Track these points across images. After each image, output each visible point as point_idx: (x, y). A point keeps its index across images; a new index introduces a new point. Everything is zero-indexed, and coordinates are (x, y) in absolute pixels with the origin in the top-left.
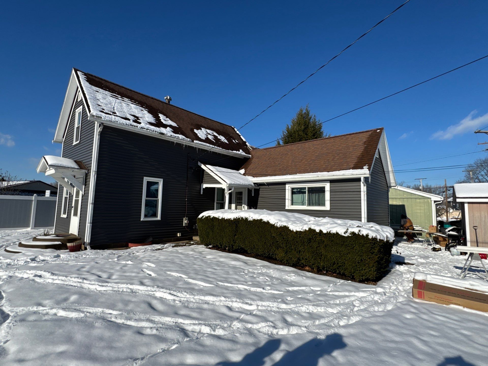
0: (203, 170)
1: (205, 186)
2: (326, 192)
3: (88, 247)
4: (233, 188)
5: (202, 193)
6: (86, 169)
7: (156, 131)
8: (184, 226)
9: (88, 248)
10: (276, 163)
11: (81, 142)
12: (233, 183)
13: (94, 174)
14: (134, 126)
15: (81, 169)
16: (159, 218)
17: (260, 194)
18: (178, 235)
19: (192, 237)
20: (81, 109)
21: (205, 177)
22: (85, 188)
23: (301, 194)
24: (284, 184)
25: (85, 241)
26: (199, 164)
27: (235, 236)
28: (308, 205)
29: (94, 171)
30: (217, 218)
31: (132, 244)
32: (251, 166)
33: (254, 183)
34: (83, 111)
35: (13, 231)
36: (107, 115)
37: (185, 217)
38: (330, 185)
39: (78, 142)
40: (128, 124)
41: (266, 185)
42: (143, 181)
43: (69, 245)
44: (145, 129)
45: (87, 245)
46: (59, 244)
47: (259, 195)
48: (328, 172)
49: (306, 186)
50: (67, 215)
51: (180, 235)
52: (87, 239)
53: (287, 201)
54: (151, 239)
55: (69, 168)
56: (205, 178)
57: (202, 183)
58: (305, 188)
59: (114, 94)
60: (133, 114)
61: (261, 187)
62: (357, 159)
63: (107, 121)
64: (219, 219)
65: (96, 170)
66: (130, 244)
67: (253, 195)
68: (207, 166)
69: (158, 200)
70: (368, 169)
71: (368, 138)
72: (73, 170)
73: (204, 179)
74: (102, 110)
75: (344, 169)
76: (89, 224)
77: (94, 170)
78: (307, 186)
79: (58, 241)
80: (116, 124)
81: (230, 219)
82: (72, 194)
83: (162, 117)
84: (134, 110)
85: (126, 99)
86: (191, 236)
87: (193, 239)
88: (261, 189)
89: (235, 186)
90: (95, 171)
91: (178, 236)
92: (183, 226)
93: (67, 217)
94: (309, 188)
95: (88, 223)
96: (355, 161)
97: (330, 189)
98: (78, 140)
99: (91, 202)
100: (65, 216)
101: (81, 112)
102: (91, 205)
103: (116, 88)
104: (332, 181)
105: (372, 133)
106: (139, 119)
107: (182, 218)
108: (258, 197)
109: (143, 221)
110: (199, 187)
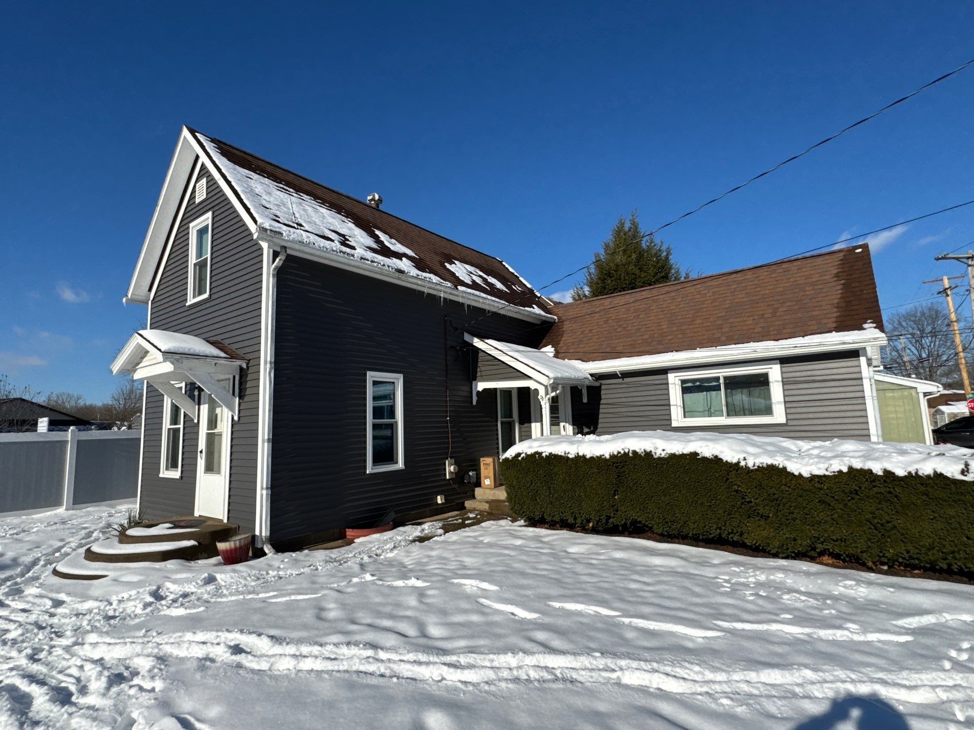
0: (477, 350)
1: (481, 386)
2: (771, 385)
3: (267, 549)
4: (560, 386)
5: (474, 403)
6: (243, 359)
7: (389, 266)
8: (449, 479)
9: (266, 551)
10: (629, 328)
11: (214, 297)
12: (559, 375)
13: (268, 370)
14: (348, 254)
15: (232, 358)
16: (401, 464)
17: (603, 396)
18: (440, 499)
19: (463, 503)
20: (208, 219)
21: (482, 367)
22: (240, 404)
23: (705, 393)
24: (664, 371)
25: (257, 533)
26: (467, 337)
27: (614, 495)
28: (728, 415)
29: (268, 362)
30: (561, 456)
31: (355, 530)
32: (566, 339)
33: (591, 375)
34: (213, 224)
35: (24, 517)
36: (292, 230)
37: (447, 459)
38: (781, 367)
39: (205, 296)
40: (335, 249)
41: (619, 378)
42: (365, 381)
43: (221, 546)
44: (368, 260)
45: (263, 544)
46: (193, 547)
47: (600, 399)
48: (777, 340)
49: (720, 375)
50: (182, 472)
51: (444, 501)
52: (262, 527)
53: (673, 409)
54: (392, 515)
55: (206, 356)
56: (482, 369)
57: (475, 380)
58: (717, 379)
59: (281, 186)
60: (332, 228)
61: (603, 382)
62: (835, 310)
63: (293, 241)
64: (568, 457)
65: (273, 360)
66: (350, 533)
67: (585, 400)
68: (487, 341)
69: (396, 423)
70: (877, 330)
71: (840, 267)
72: (216, 361)
73: (478, 370)
74: (275, 218)
75: (814, 332)
76: (264, 492)
77: (269, 359)
78: (722, 373)
79: (189, 540)
80: (313, 248)
81: (601, 456)
82: (196, 421)
83: (383, 237)
84: (331, 220)
85: (305, 197)
86: (461, 501)
87: (465, 508)
88: (603, 387)
89: (563, 382)
90: (271, 363)
91: (439, 501)
92: (445, 479)
93: (182, 477)
94: (725, 378)
95: (262, 488)
96: (835, 315)
97: (783, 378)
98: (205, 292)
99: (266, 437)
100: (176, 474)
101: (208, 225)
102: (266, 444)
103: (278, 173)
104: (784, 361)
105: (844, 256)
106: (348, 240)
107: (443, 462)
108: (599, 404)
109: (370, 474)
110: (466, 388)
